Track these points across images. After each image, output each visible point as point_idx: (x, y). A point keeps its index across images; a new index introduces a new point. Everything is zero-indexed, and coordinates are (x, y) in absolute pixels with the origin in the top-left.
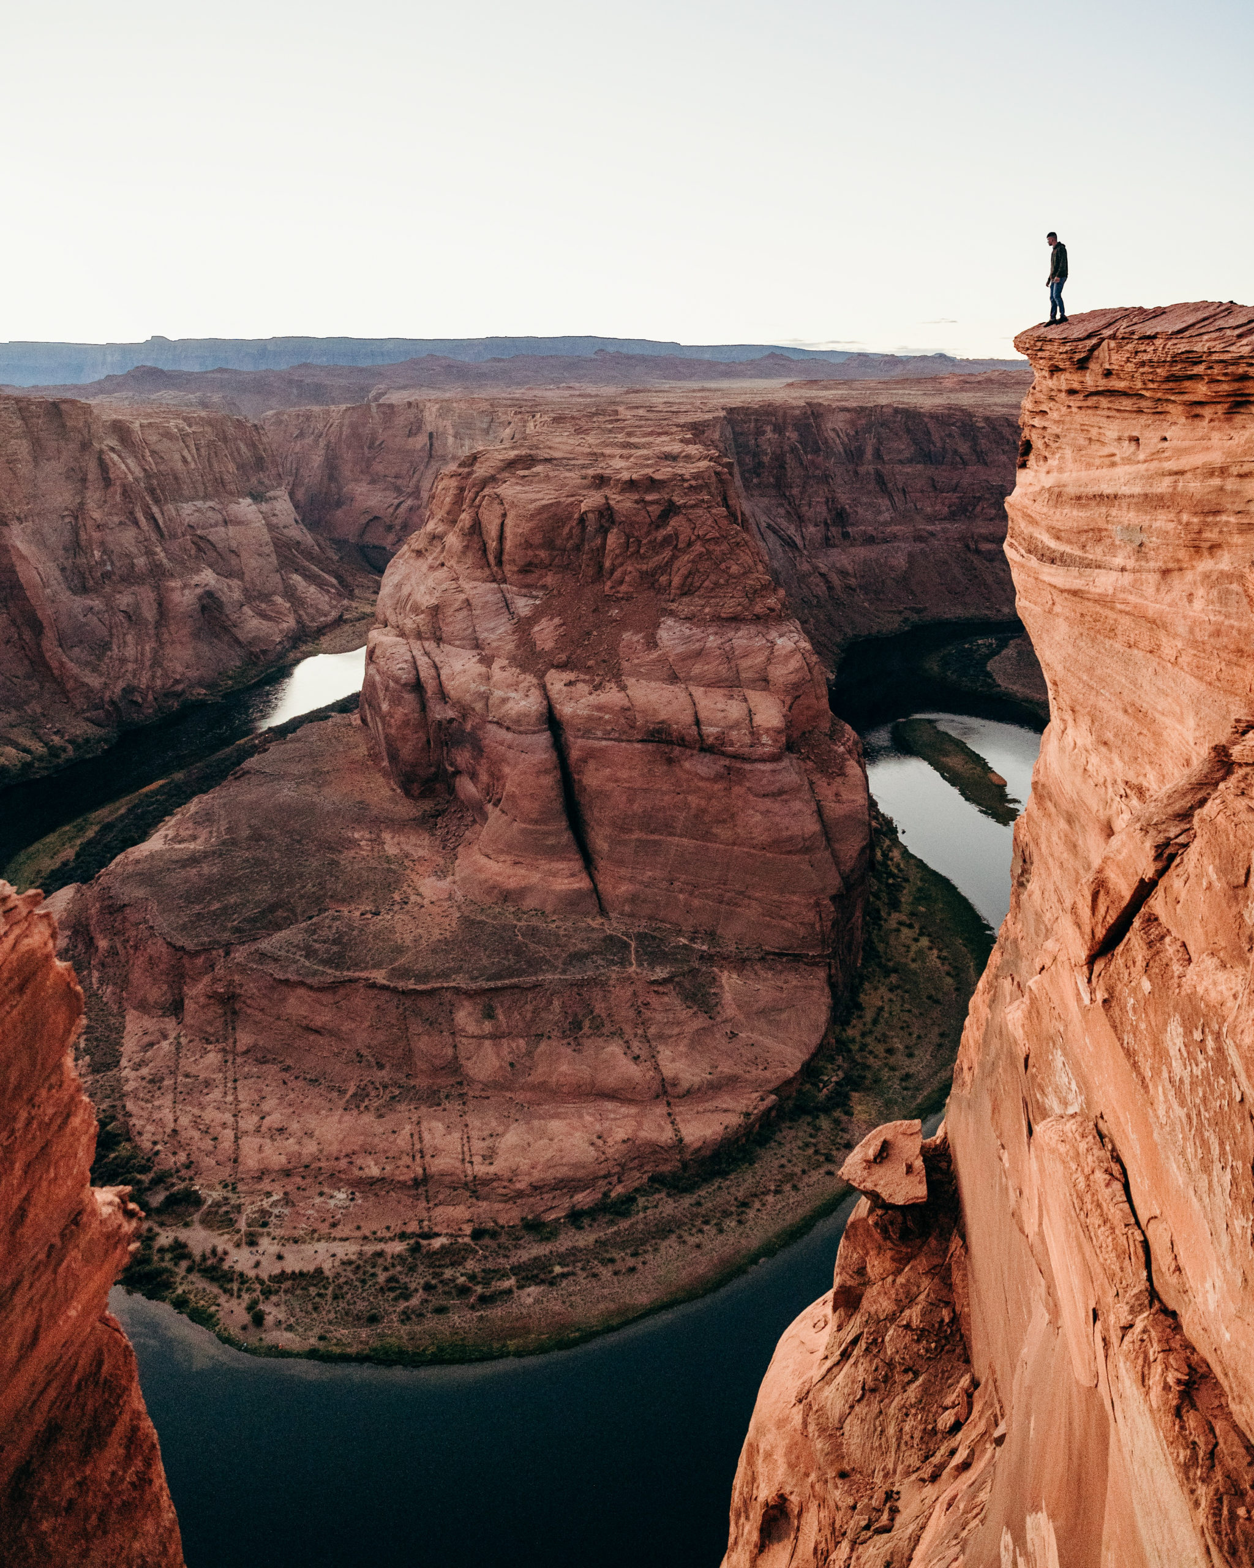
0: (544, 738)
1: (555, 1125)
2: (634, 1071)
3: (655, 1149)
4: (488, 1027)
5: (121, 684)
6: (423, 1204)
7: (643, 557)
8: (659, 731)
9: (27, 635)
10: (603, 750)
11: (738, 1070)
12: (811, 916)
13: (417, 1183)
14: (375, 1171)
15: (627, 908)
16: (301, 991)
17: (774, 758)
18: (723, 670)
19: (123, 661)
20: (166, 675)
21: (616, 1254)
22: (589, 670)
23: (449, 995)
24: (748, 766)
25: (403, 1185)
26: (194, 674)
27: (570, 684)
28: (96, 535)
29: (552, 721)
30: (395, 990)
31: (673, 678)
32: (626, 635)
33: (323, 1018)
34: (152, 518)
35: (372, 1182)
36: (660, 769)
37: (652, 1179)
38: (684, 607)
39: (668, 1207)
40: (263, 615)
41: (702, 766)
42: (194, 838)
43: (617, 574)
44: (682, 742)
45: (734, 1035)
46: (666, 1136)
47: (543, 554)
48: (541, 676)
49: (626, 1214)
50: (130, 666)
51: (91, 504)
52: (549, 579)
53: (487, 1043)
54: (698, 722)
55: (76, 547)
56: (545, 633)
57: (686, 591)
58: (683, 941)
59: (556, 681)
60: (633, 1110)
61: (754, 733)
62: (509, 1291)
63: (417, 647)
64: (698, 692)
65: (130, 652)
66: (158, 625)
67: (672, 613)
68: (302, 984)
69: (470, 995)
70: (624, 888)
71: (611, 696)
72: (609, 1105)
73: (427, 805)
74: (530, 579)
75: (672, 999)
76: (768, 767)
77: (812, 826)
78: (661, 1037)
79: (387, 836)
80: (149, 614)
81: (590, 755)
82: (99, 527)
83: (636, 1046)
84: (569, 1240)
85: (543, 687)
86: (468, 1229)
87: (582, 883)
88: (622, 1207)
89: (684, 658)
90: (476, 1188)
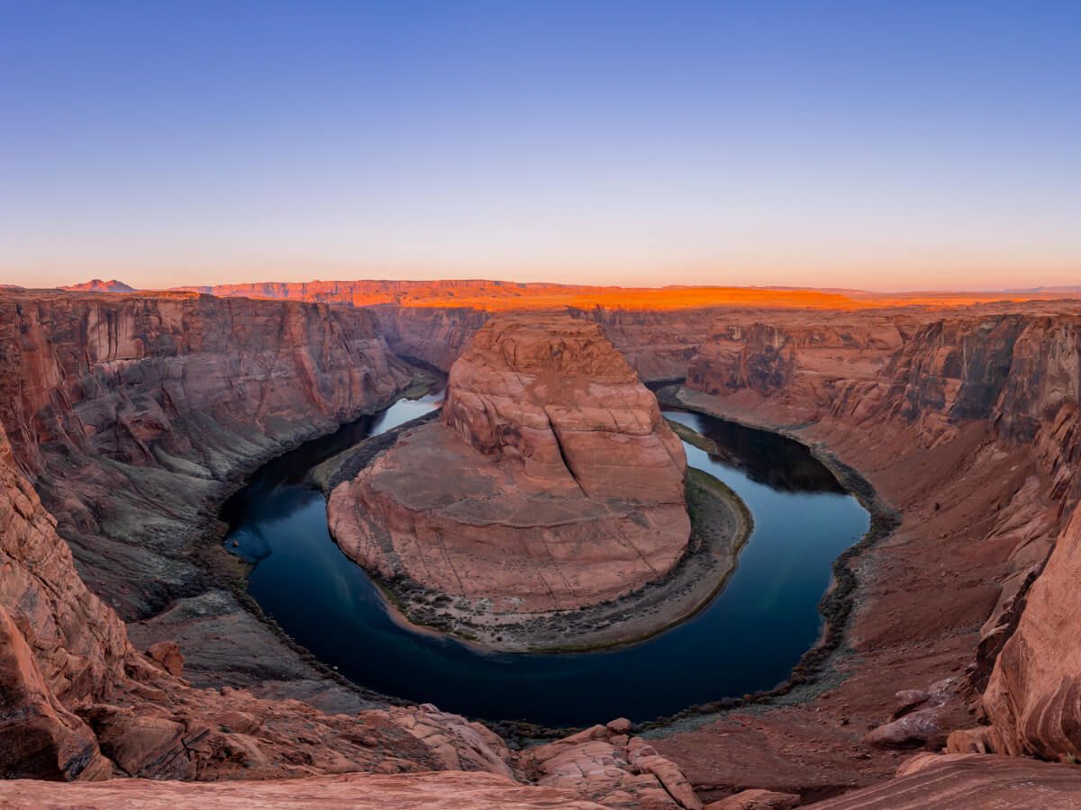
0: (550, 431)
1: (599, 571)
2: (625, 550)
3: (645, 574)
4: (558, 539)
5: (339, 407)
6: (553, 601)
7: (578, 361)
8: (600, 427)
9: (307, 387)
10: (577, 435)
11: (666, 544)
12: (675, 489)
13: (548, 594)
14: (528, 591)
15: (597, 493)
16: (471, 528)
17: (650, 434)
18: (621, 403)
19: (339, 398)
20: (354, 404)
21: (648, 608)
22: (563, 404)
23: (537, 529)
24: (640, 437)
25: (542, 595)
26: (363, 404)
27: (557, 410)
28: (329, 351)
29: (552, 425)
30: (514, 527)
31: (601, 406)
32: (577, 391)
33: (484, 537)
34: (346, 345)
35: (528, 595)
36: (602, 441)
37: (648, 584)
38: (598, 379)
39: (659, 591)
40: (385, 383)
41: (621, 438)
42: (394, 467)
43: (569, 367)
44: (611, 430)
45: (658, 533)
46: (648, 569)
47: (534, 361)
48: (544, 406)
49: (643, 596)
50: (341, 400)
51: (327, 340)
52: (539, 370)
53: (560, 546)
54: (616, 422)
55: (321, 356)
56: (541, 390)
57: (599, 373)
58: (625, 503)
59: (550, 409)
60: (630, 563)
61: (640, 425)
62: (608, 625)
63: (482, 397)
64: (613, 411)
65: (341, 394)
66: (350, 385)
67: (594, 382)
68: (471, 525)
69: (548, 528)
70: (594, 486)
71: (576, 414)
72: (619, 562)
73: (493, 457)
74: (529, 370)
75: (631, 523)
76: (648, 437)
77: (668, 457)
78: (631, 537)
79: (479, 469)
80: (347, 380)
81: (571, 437)
82: (331, 348)
83: (623, 541)
84: (622, 607)
85: (545, 412)
86: (578, 607)
87: (577, 486)
88: (640, 593)
89: (604, 398)
90: (575, 594)
